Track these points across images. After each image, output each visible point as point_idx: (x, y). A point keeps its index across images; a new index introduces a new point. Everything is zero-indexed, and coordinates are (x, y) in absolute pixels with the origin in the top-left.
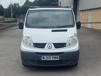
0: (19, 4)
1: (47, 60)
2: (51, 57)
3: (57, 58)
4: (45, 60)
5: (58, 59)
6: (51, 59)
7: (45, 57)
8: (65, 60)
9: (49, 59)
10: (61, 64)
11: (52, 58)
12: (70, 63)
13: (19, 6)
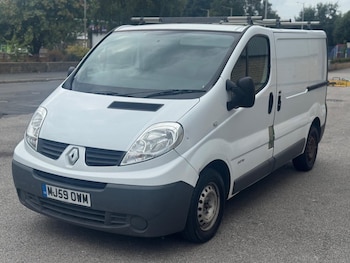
0: (336, 5)
1: (58, 198)
2: (69, 192)
3: (85, 200)
4: (53, 197)
5: (89, 205)
6: (70, 201)
7: (54, 189)
8: (114, 214)
9: (63, 200)
10: (103, 222)
11: (70, 197)
12: (128, 225)
13: (337, 13)
